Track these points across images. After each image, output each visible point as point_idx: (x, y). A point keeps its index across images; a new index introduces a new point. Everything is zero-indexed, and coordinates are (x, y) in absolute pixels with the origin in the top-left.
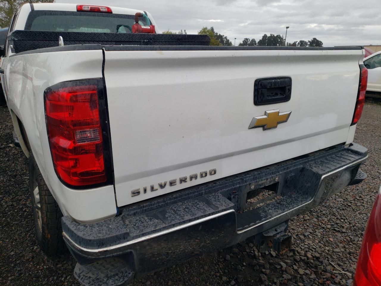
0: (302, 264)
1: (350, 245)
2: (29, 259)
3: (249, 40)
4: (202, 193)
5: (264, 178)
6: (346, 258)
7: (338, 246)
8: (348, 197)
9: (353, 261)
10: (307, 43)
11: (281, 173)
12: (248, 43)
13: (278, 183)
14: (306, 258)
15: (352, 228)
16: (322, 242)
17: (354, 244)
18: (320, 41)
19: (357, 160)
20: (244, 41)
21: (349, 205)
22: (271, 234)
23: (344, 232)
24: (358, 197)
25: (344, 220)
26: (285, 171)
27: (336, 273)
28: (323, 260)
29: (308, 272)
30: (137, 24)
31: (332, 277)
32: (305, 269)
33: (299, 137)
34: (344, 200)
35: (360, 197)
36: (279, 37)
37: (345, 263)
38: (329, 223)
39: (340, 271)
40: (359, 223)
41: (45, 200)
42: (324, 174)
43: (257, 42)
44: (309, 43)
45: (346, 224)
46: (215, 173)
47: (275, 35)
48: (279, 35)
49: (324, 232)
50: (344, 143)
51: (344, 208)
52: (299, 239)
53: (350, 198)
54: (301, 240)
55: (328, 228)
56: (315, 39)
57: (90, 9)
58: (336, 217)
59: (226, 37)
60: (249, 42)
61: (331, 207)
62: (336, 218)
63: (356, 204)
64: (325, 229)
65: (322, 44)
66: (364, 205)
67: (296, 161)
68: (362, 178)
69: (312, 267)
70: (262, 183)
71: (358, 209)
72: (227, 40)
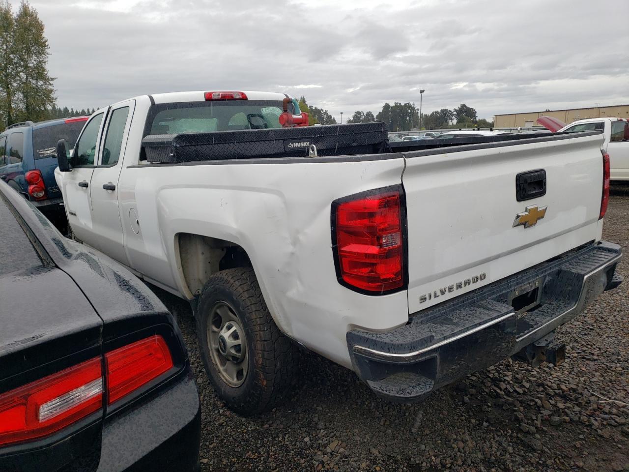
0: (558, 399)
1: (608, 372)
2: (223, 423)
3: (362, 114)
4: (475, 300)
5: (526, 283)
6: (608, 386)
7: (594, 375)
8: (586, 319)
9: (617, 389)
10: (453, 112)
11: (540, 276)
12: (361, 119)
13: (538, 288)
14: (561, 391)
15: (604, 354)
16: (573, 373)
17: (612, 371)
18: (472, 109)
19: (614, 258)
20: (355, 115)
21: (591, 329)
22: (543, 344)
23: (597, 360)
24: (599, 319)
25: (591, 346)
26: (543, 275)
27: (602, 403)
28: (583, 392)
29: (568, 405)
30: (286, 113)
31: (598, 408)
32: (565, 403)
33: (553, 235)
34: (582, 323)
35: (602, 318)
36: (408, 106)
37: (609, 392)
38: (574, 351)
39: (606, 400)
40: (610, 348)
41: (260, 337)
42: (586, 274)
43: (375, 117)
44: (455, 113)
45: (595, 350)
46: (485, 278)
47: (403, 104)
48: (409, 104)
49: (572, 362)
50: (593, 241)
51: (587, 333)
52: (544, 372)
53: (590, 321)
54: (547, 373)
55: (575, 357)
56: (463, 106)
57: (222, 97)
58: (579, 343)
59: (326, 111)
60: (363, 117)
61: (569, 333)
62: (580, 345)
63: (599, 326)
64: (572, 359)
65: (476, 112)
66: (609, 327)
67: (552, 263)
68: (619, 280)
69: (572, 400)
70: (525, 289)
71: (604, 333)
72: (327, 115)
